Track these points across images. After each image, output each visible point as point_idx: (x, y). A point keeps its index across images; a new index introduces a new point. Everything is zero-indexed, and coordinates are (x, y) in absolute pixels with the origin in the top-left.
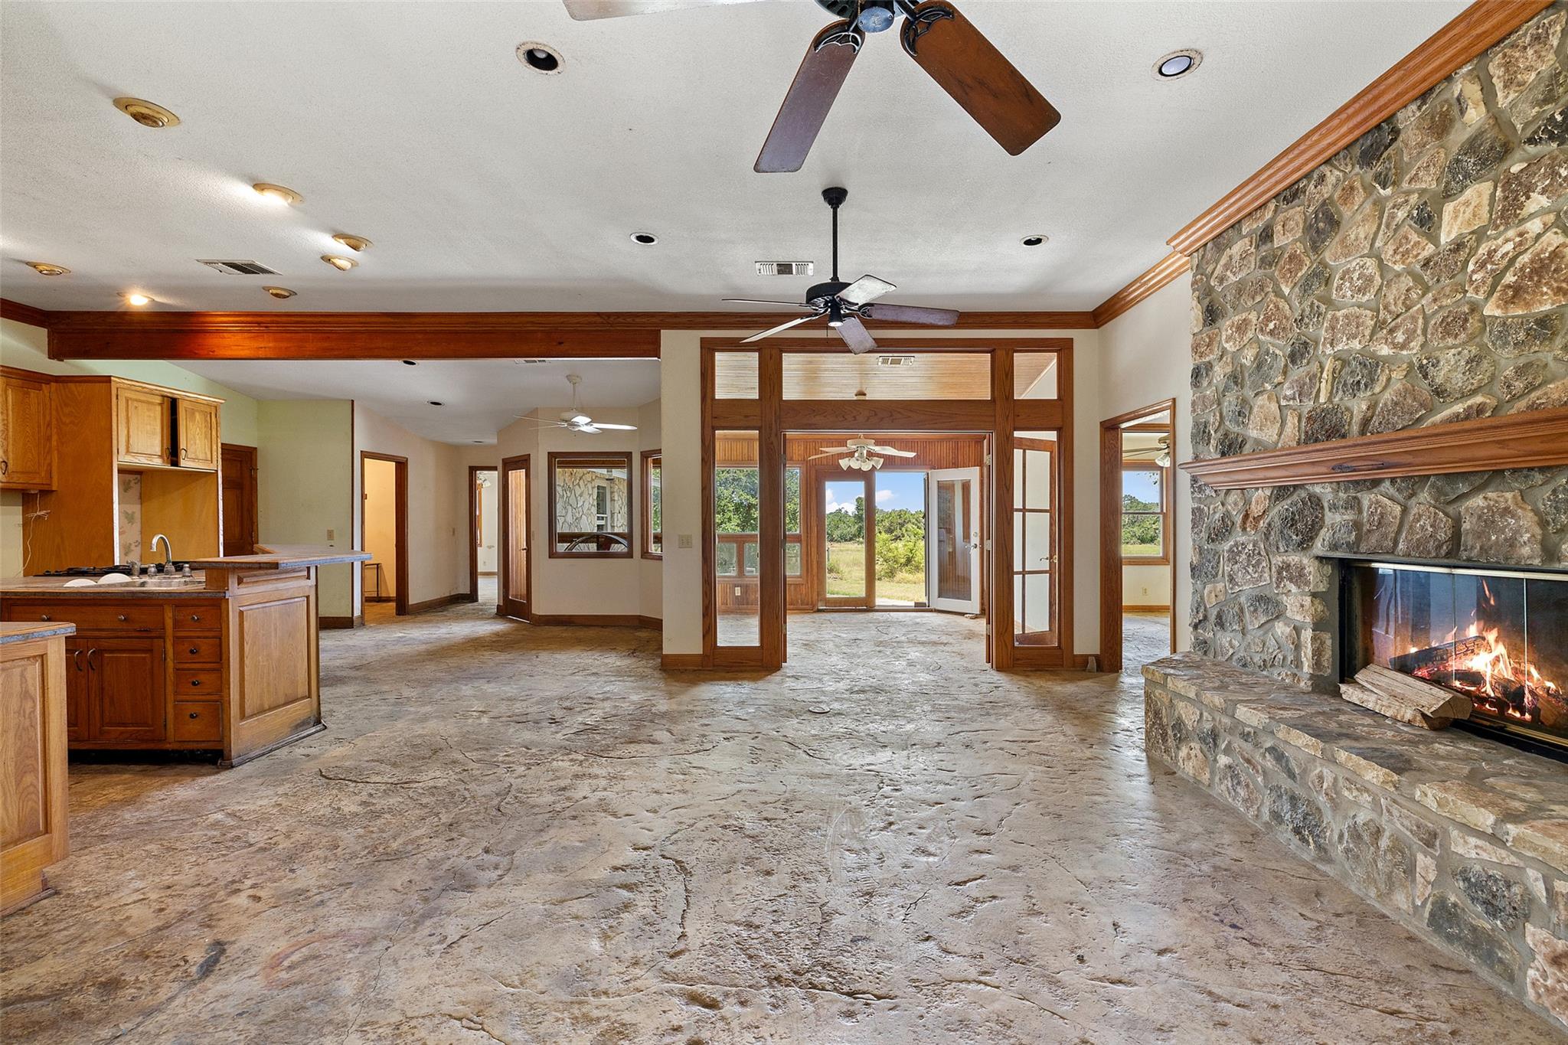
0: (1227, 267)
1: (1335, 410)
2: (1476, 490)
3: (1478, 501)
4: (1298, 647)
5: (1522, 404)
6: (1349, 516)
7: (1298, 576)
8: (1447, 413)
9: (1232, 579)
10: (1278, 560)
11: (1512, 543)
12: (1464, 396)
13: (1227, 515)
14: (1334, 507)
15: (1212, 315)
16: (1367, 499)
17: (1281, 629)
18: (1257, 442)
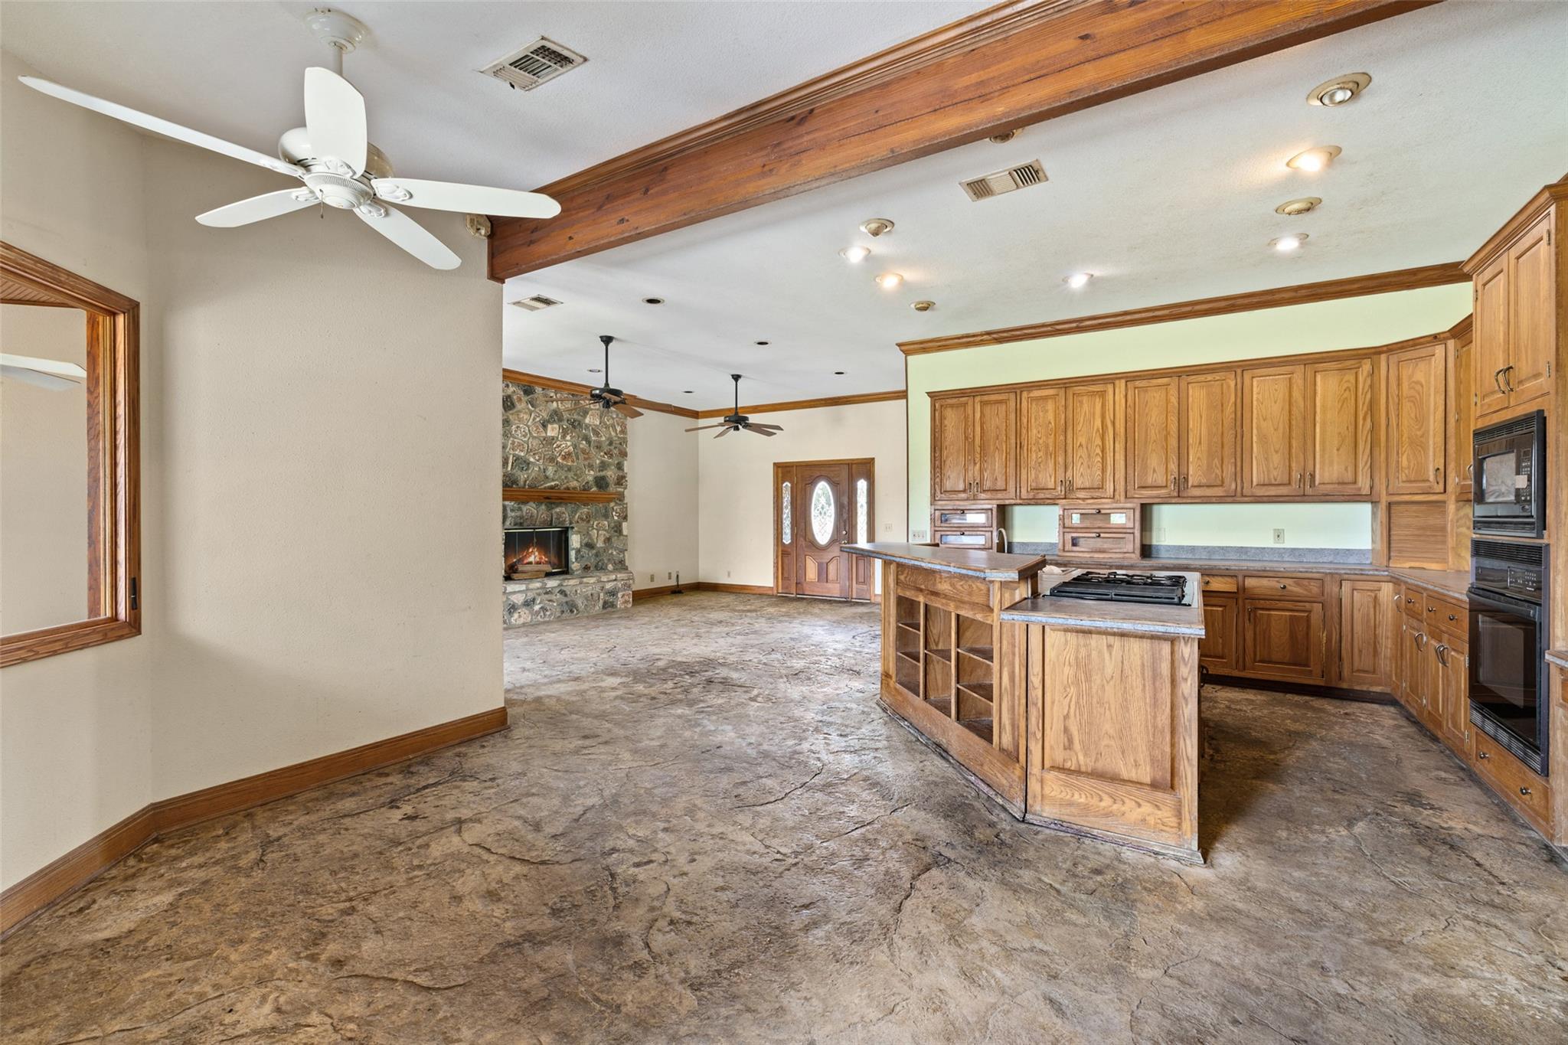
1: (513, 475)
2: (557, 507)
3: (558, 510)
4: (498, 566)
5: (565, 486)
6: (519, 513)
8: (549, 484)
11: (565, 521)
12: (553, 480)
14: (512, 510)
16: (525, 508)
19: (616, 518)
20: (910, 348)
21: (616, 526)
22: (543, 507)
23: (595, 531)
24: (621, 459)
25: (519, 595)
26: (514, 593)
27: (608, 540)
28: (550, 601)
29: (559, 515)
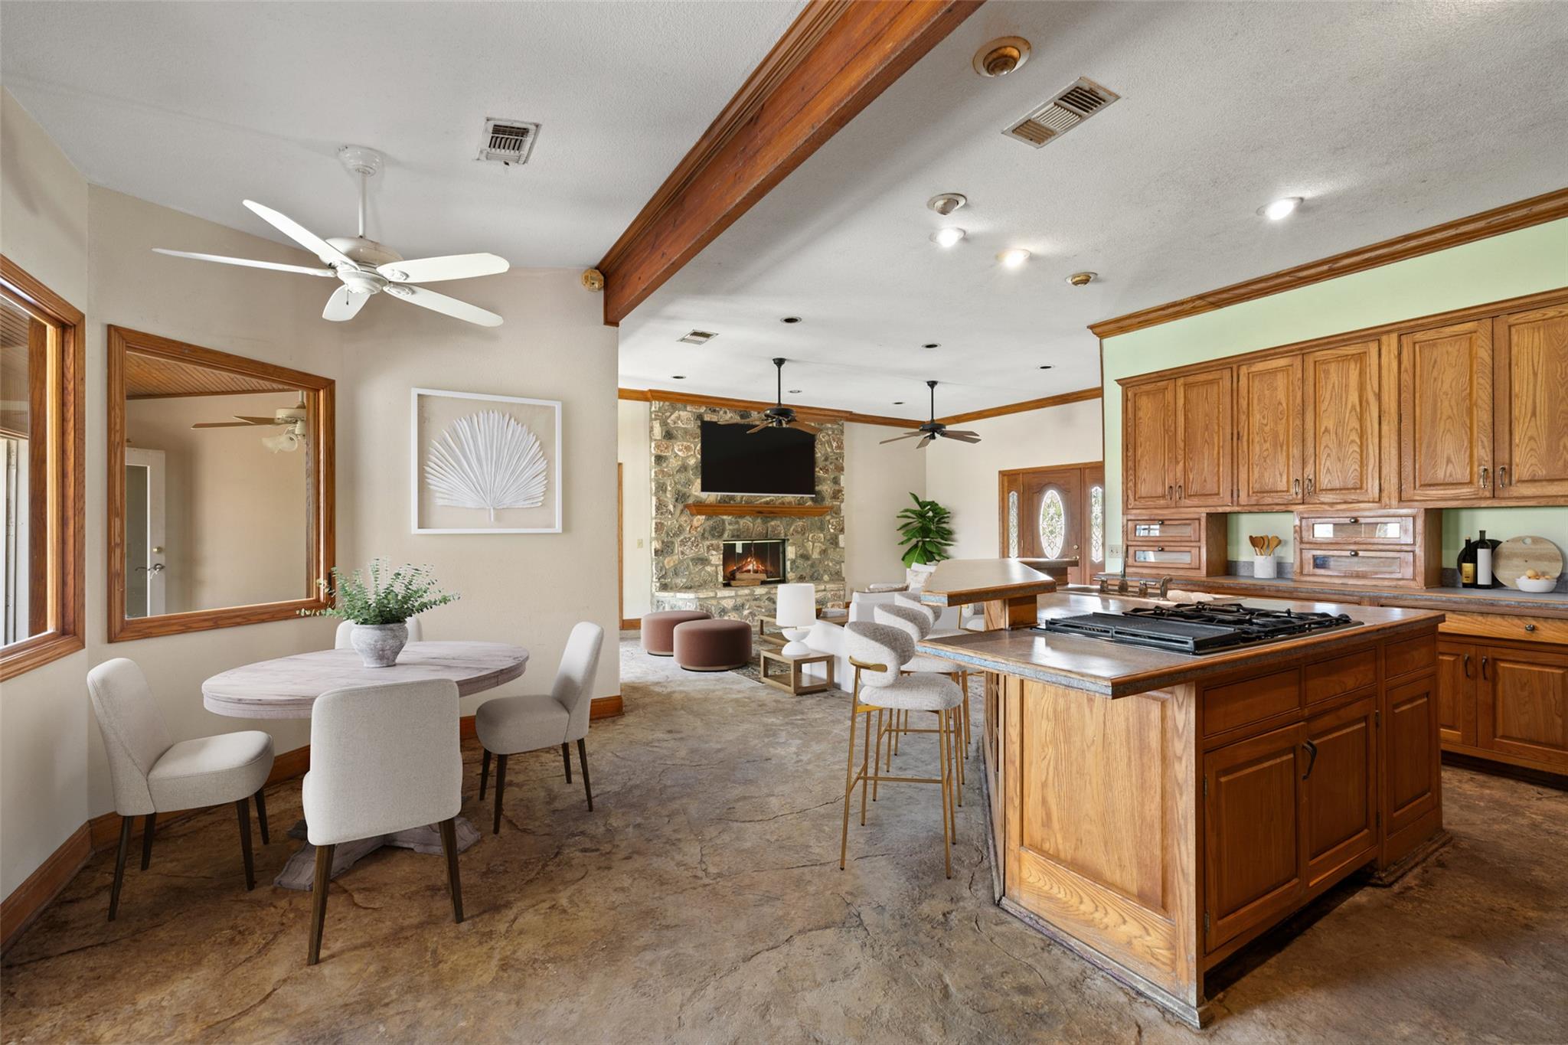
0: (679, 418)
2: (772, 520)
3: (773, 523)
4: (717, 573)
6: (736, 527)
7: (717, 549)
9: (682, 553)
10: (708, 543)
11: (780, 533)
13: (680, 526)
15: (669, 435)
16: (742, 522)
17: (709, 569)
18: (697, 497)
19: (832, 531)
20: (1103, 330)
21: (832, 538)
22: (759, 521)
23: (811, 543)
24: (837, 474)
25: (729, 600)
26: (725, 598)
27: (824, 552)
28: (759, 607)
29: (774, 528)
